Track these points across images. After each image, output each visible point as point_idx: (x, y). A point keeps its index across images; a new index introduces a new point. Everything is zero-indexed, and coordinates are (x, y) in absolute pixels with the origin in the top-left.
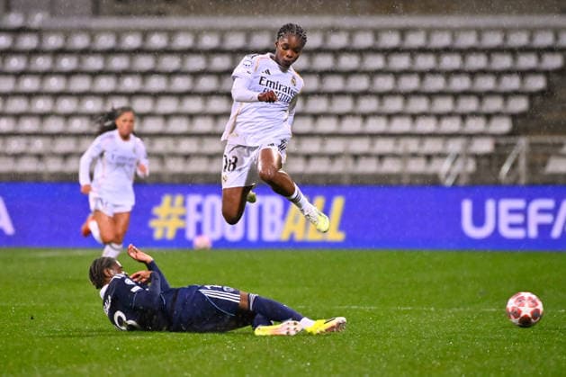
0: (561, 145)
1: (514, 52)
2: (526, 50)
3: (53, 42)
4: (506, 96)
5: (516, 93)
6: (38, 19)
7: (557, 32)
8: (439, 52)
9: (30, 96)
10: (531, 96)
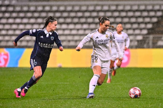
0: (161, 37)
1: (149, 11)
2: (152, 10)
3: (18, 9)
4: (146, 23)
5: (149, 23)
6: (14, 2)
7: (160, 5)
8: (127, 11)
9: (11, 24)
10: (153, 23)
